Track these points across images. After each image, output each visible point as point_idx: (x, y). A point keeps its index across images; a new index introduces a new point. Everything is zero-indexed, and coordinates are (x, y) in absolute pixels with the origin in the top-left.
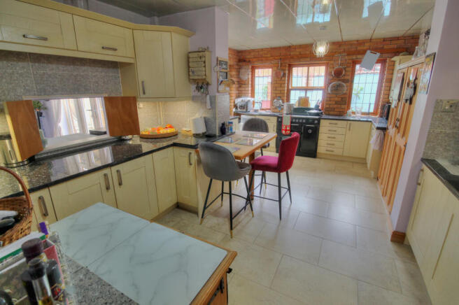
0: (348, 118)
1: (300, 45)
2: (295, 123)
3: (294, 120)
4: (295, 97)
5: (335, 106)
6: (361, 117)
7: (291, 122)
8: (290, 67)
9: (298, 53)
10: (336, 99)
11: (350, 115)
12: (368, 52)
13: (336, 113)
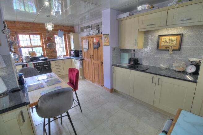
0: (58, 59)
1: (22, 22)
2: (36, 66)
3: (36, 65)
4: (25, 52)
5: (52, 54)
6: (64, 57)
7: (35, 66)
8: (17, 34)
9: (21, 26)
10: (51, 51)
11: (59, 57)
12: (59, 30)
13: (52, 57)
